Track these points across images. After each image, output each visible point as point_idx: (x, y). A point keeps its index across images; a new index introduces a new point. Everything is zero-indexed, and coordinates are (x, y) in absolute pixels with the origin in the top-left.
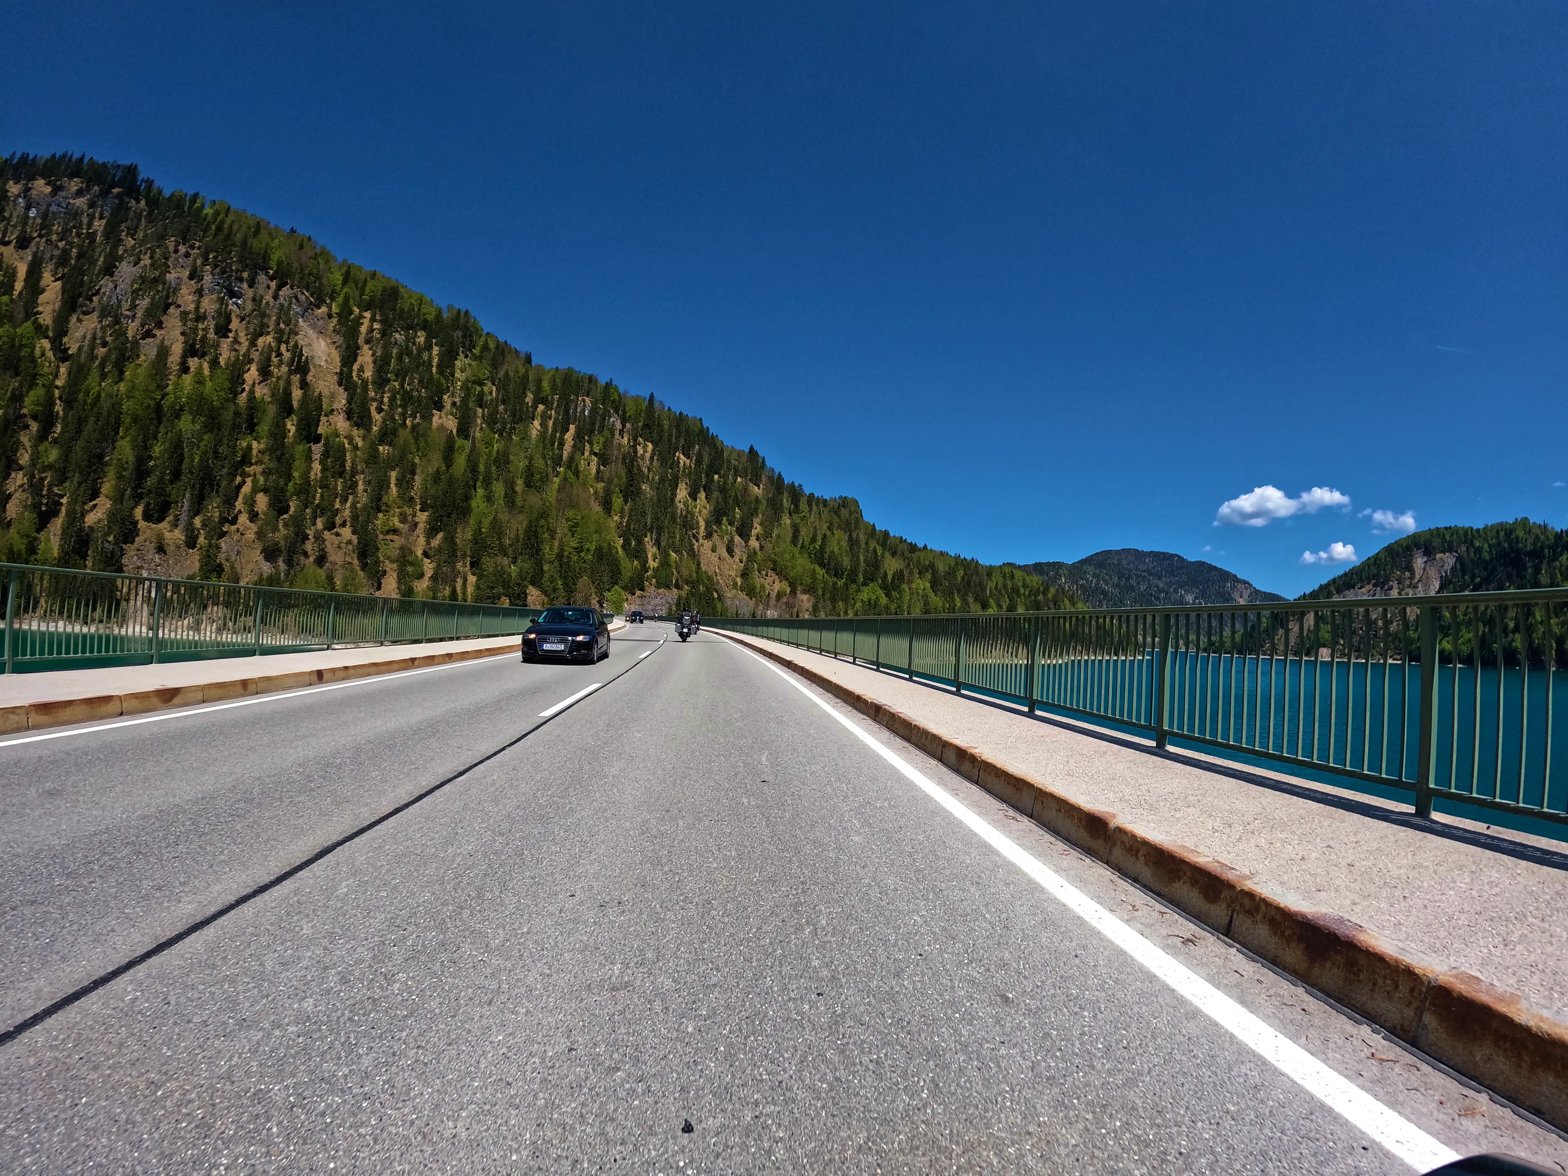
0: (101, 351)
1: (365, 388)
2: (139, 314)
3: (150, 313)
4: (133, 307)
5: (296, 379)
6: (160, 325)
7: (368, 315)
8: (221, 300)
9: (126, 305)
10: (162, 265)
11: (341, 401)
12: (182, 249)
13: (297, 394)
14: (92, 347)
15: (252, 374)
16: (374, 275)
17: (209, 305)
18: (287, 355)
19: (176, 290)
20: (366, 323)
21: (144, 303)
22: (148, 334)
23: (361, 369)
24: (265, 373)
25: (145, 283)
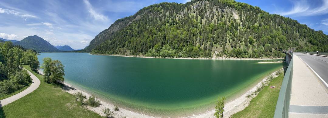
0: (207, 23)
1: (244, 21)
2: (211, 17)
3: (212, 17)
4: (210, 16)
5: (234, 21)
6: (214, 18)
7: (243, 10)
8: (221, 12)
9: (209, 16)
10: (212, 9)
11: (241, 24)
12: (214, 6)
13: (234, 24)
14: (205, 23)
15: (228, 22)
16: (243, 3)
17: (220, 13)
18: (232, 18)
19: (215, 13)
20: (243, 11)
21: (211, 15)
22: (212, 20)
23: (243, 18)
24: (229, 22)
25: (210, 13)
